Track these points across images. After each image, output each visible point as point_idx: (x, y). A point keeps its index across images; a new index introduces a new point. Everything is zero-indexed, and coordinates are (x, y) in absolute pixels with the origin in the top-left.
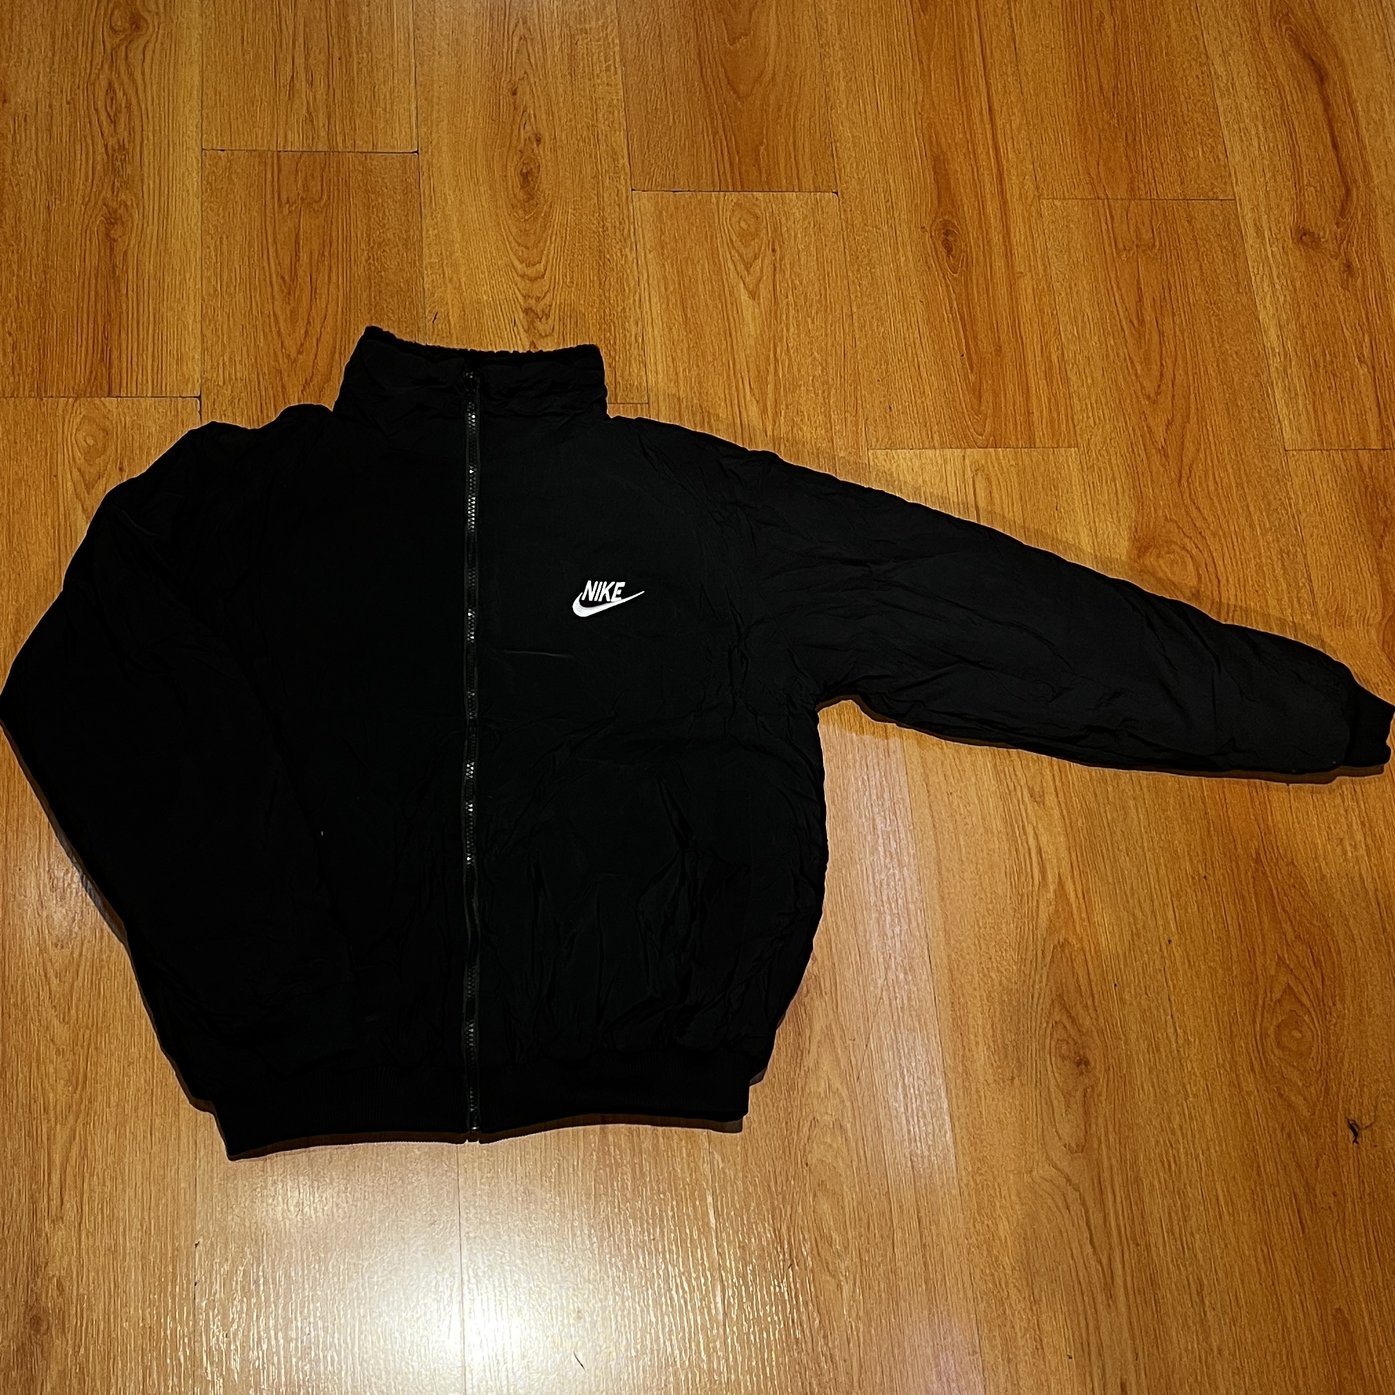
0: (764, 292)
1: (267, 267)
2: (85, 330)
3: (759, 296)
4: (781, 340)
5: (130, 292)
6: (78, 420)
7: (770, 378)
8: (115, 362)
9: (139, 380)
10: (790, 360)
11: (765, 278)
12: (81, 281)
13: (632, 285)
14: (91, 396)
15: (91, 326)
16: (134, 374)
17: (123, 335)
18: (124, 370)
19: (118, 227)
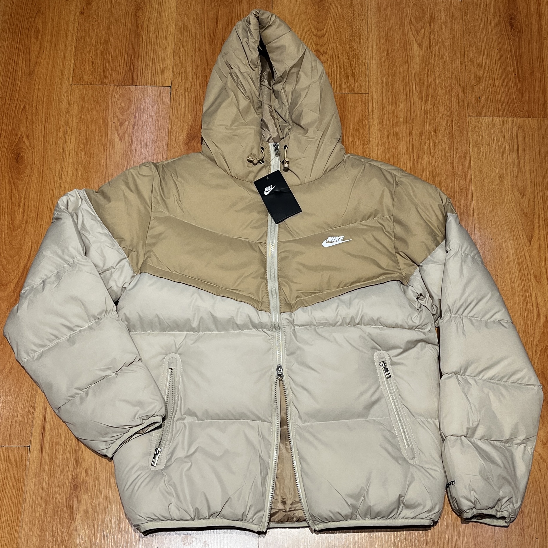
0: (425, 44)
1: (203, 30)
2: (123, 56)
3: (422, 46)
4: (431, 66)
5: (144, 40)
6: (118, 96)
7: (425, 83)
8: (136, 70)
9: (145, 78)
10: (435, 75)
11: (426, 37)
12: (123, 35)
13: (364, 41)
14: (124, 85)
15: (126, 54)
16: (143, 76)
17: (140, 59)
18: (139, 74)
19: (140, 11)
